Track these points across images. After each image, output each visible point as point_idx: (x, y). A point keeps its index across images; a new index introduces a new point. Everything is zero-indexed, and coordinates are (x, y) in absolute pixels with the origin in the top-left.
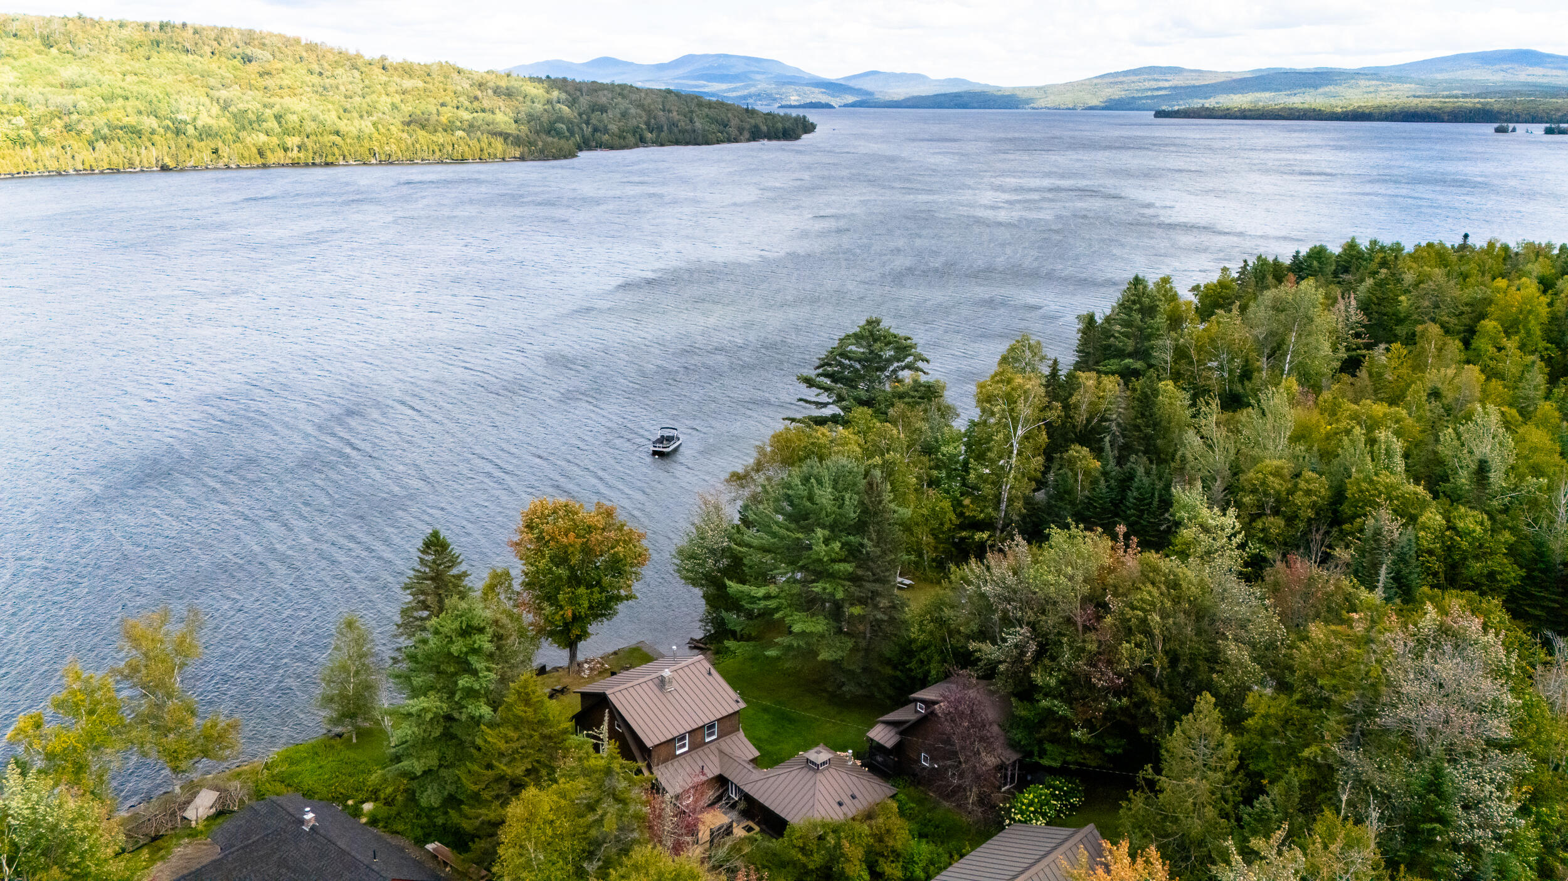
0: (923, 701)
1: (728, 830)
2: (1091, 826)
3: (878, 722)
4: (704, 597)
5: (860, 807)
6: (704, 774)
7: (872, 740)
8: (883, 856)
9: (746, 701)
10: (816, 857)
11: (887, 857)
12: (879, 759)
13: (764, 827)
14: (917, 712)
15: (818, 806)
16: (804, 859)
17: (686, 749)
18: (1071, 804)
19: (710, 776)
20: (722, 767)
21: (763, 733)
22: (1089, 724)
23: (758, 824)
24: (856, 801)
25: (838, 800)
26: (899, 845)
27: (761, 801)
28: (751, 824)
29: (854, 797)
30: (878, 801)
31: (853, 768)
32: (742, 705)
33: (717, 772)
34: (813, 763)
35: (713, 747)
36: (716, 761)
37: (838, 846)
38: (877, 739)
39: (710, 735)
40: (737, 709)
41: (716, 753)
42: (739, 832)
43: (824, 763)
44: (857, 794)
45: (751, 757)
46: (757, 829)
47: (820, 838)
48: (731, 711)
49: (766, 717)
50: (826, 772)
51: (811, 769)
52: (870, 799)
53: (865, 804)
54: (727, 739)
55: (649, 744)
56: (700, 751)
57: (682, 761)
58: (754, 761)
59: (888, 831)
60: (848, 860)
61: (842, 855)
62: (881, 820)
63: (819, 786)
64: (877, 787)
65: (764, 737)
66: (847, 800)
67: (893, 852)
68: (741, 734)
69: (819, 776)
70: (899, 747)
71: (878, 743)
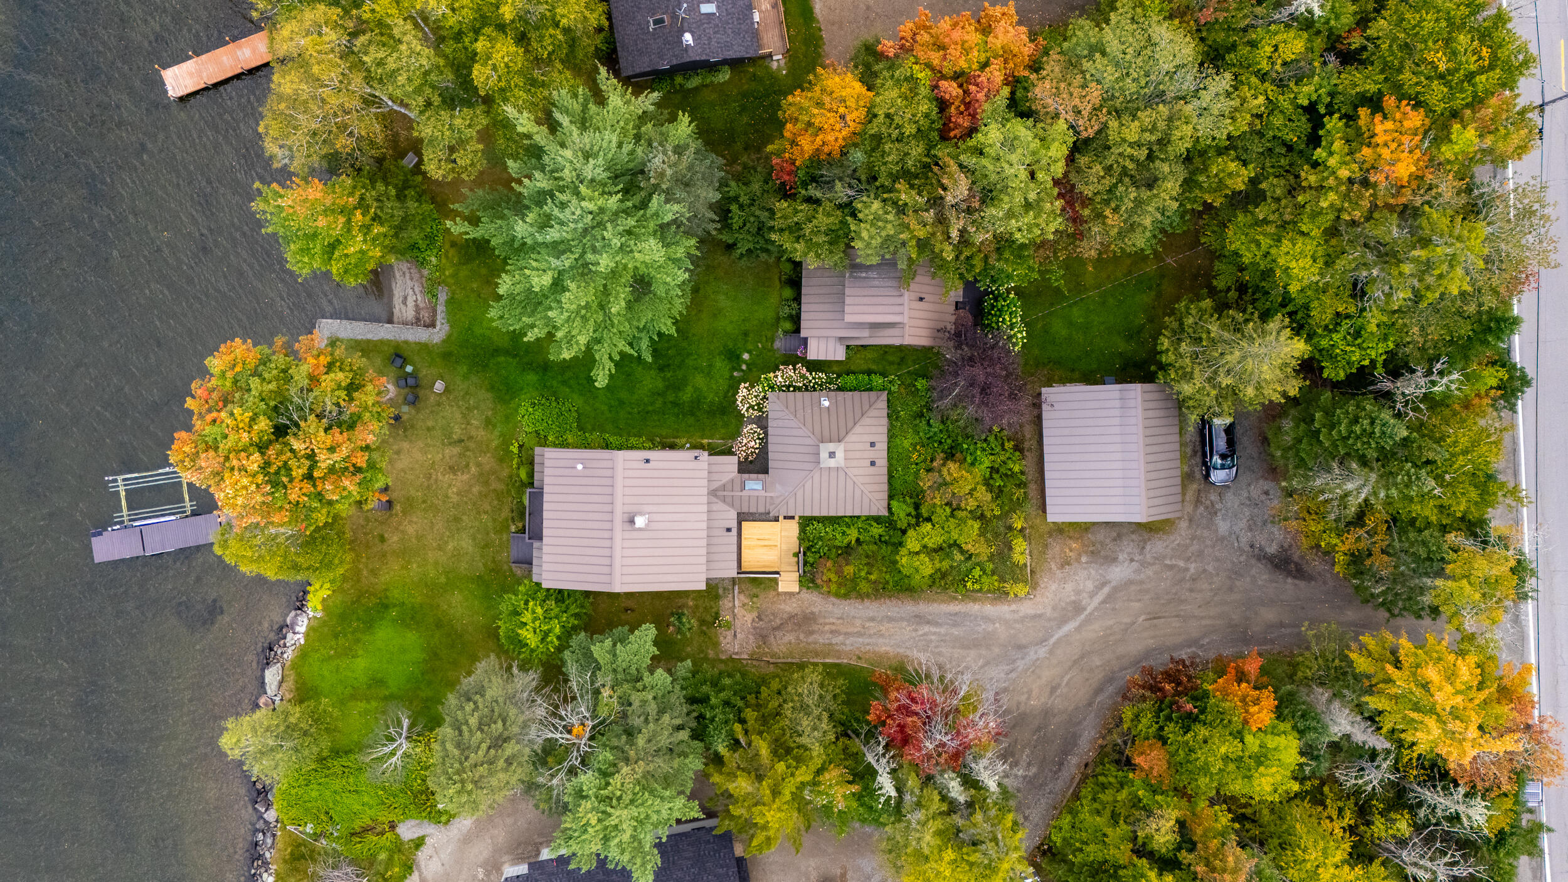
6: (729, 530)
29: (873, 445)
66: (872, 455)
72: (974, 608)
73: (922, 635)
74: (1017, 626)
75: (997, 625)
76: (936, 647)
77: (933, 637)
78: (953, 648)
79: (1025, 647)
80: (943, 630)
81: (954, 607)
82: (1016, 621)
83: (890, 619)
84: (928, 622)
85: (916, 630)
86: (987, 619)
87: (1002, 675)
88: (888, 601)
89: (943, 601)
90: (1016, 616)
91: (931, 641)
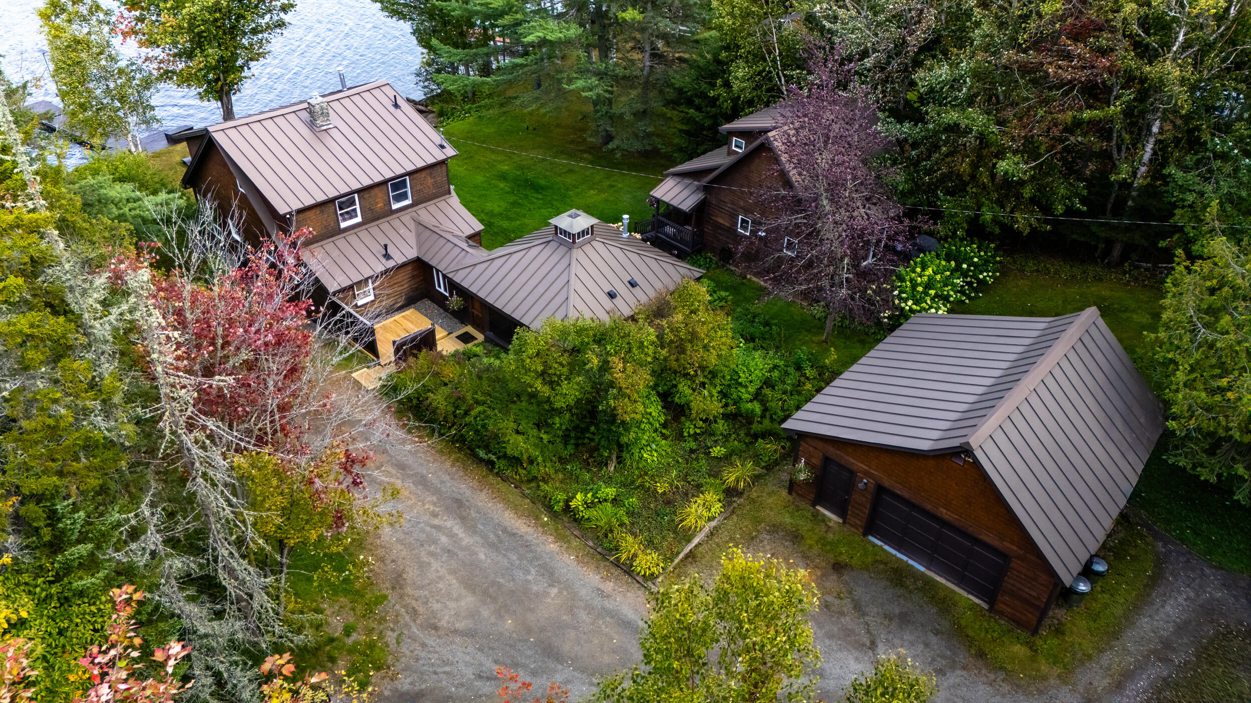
0: (742, 134)
1: (426, 341)
2: (1091, 313)
3: (667, 176)
4: (414, 33)
5: (644, 299)
6: (387, 256)
7: (658, 201)
8: (686, 375)
9: (455, 145)
10: (565, 387)
11: (692, 379)
12: (670, 230)
13: (490, 334)
14: (731, 152)
15: (574, 300)
16: (544, 390)
17: (359, 219)
18: (979, 281)
19: (399, 259)
20: (420, 246)
21: (496, 205)
22: (1029, 150)
23: (481, 330)
24: (636, 291)
25: (608, 288)
26: (712, 360)
27: (482, 295)
28: (469, 329)
29: (633, 284)
30: (672, 288)
31: (631, 242)
32: (450, 151)
33: (412, 254)
34: (565, 233)
35: (406, 217)
36: (411, 238)
37: (605, 367)
38: (666, 199)
39: (398, 198)
40: (440, 156)
41: (412, 226)
42: (447, 344)
43: (583, 233)
44: (638, 279)
45: (471, 232)
46: (480, 337)
47: (575, 351)
48: (431, 160)
49: (502, 185)
50: (588, 248)
51: (562, 243)
52: (659, 285)
53: (652, 294)
54: (431, 206)
55: (282, 209)
56: (384, 224)
57: (352, 238)
58: (475, 238)
59: (694, 337)
60: (621, 394)
61: (612, 384)
62: (679, 317)
63: (575, 268)
64: (670, 269)
65: (497, 210)
66: (622, 289)
67: (703, 368)
68: (454, 200)
69: (577, 253)
70: (701, 208)
71: (668, 205)
72: (550, 546)
73: (434, 527)
74: (583, 616)
75: (554, 591)
76: (432, 554)
77: (444, 539)
78: (453, 572)
79: (559, 658)
80: (467, 540)
81: (522, 526)
82: (589, 608)
83: (422, 482)
84: (463, 519)
85: (435, 515)
86: (549, 573)
87: (469, 673)
88: (448, 464)
89: (515, 508)
90: (597, 602)
91: (435, 542)
